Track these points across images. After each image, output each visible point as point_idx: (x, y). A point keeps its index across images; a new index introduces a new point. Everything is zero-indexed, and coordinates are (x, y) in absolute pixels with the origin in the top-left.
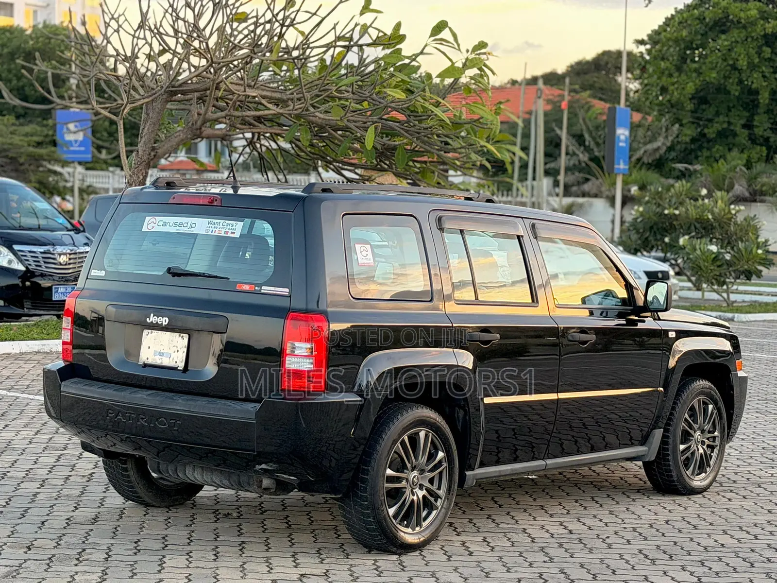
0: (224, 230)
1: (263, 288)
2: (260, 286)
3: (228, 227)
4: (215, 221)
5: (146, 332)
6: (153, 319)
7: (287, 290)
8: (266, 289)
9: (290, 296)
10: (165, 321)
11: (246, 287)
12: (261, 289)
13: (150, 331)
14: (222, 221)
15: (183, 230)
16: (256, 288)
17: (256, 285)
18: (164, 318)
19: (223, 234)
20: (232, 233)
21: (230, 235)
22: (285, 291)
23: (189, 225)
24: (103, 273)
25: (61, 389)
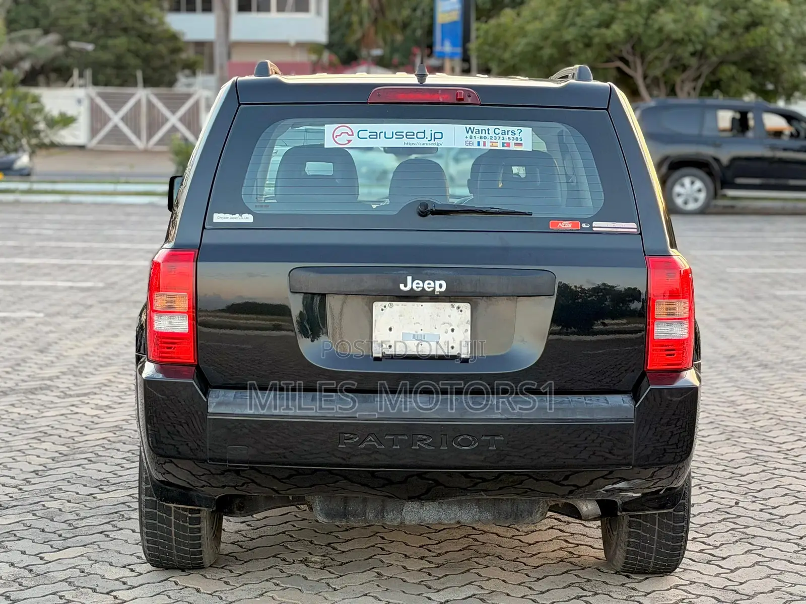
0: (501, 141)
1: (595, 224)
2: (590, 221)
3: (506, 136)
4: (477, 127)
5: (377, 306)
6: (411, 284)
7: (634, 225)
8: (598, 226)
9: (640, 234)
10: (440, 286)
11: (567, 225)
12: (591, 227)
13: (387, 303)
14: (492, 128)
15: (416, 143)
16: (584, 225)
17: (583, 221)
18: (438, 283)
19: (500, 147)
20: (516, 144)
21: (513, 147)
22: (632, 227)
23: (428, 135)
24: (248, 218)
25: (210, 410)
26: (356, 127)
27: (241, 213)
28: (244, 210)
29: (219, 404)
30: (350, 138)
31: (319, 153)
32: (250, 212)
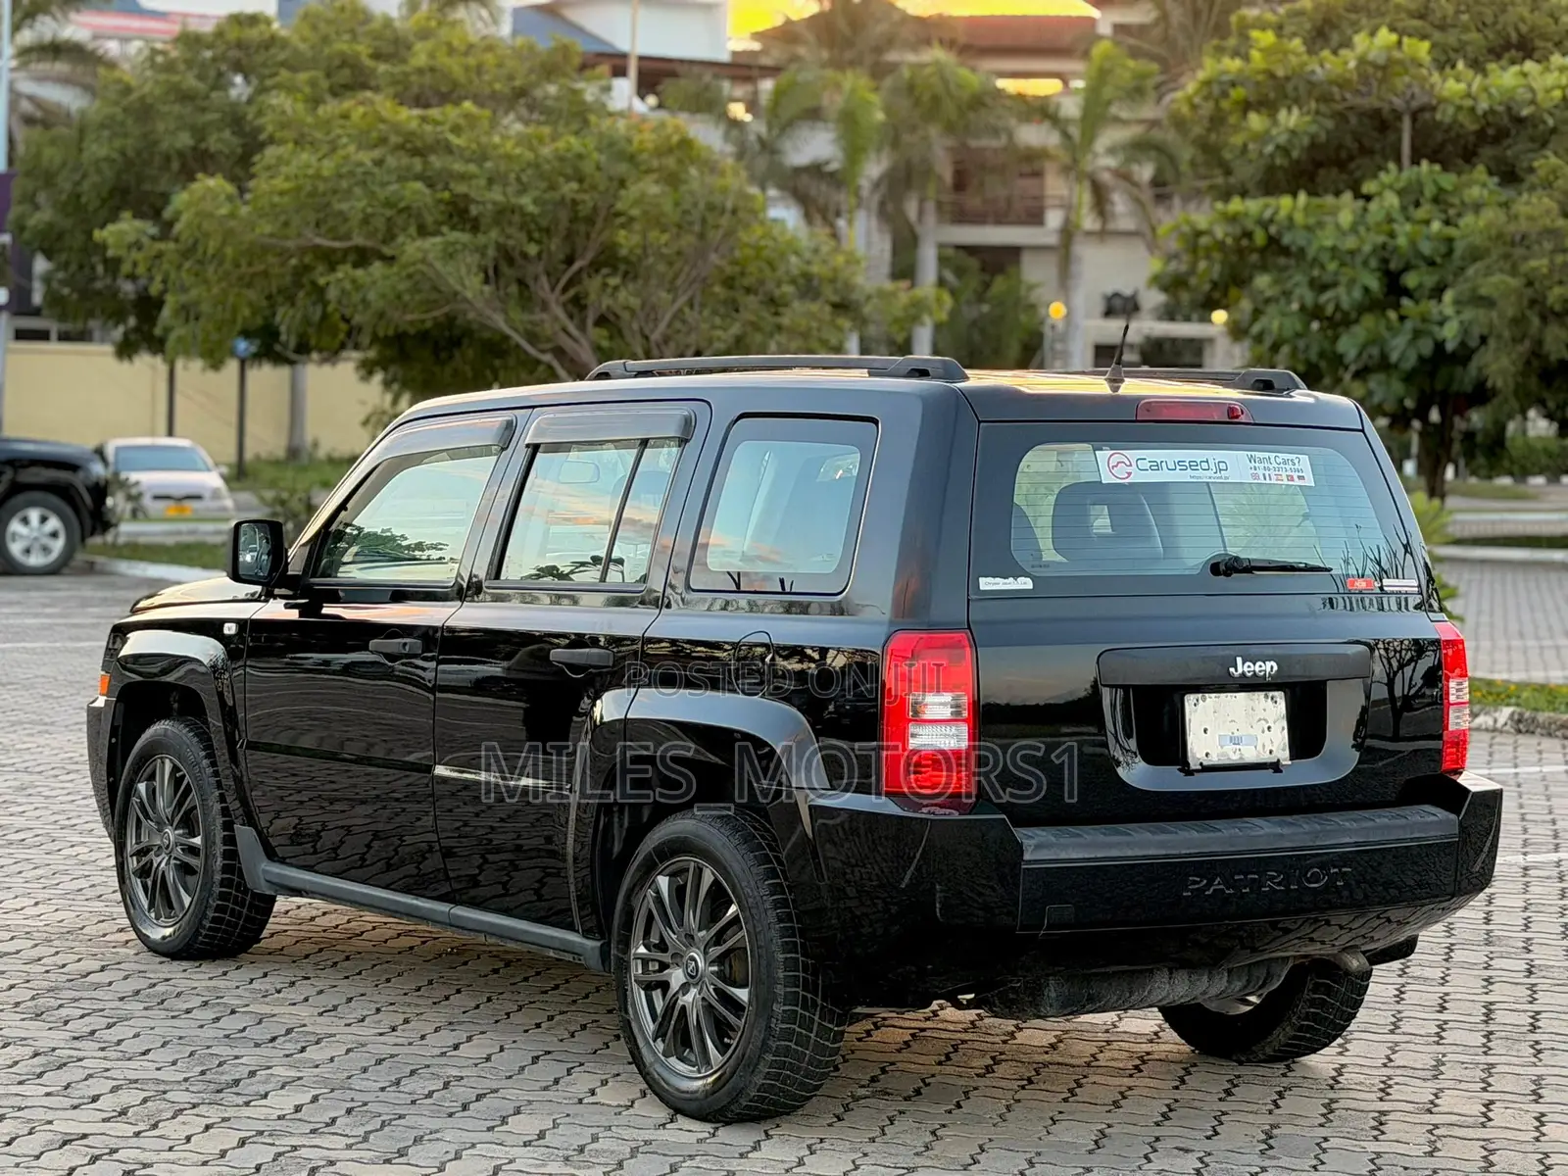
0: (1285, 473)
1: (1385, 582)
3: (1288, 467)
5: (1192, 700)
6: (1242, 668)
7: (1415, 583)
8: (1388, 584)
9: (1421, 593)
10: (1271, 668)
11: (1362, 585)
12: (1382, 586)
13: (1199, 696)
15: (1201, 476)
16: (1376, 584)
18: (1268, 664)
19: (1286, 482)
20: (1298, 477)
21: (1297, 481)
22: (1414, 585)
23: (1212, 466)
24: (1025, 583)
25: (1027, 857)
26: (1133, 454)
27: (1016, 577)
28: (1017, 572)
29: (1038, 847)
30: (1129, 469)
31: (1097, 492)
32: (1026, 575)
